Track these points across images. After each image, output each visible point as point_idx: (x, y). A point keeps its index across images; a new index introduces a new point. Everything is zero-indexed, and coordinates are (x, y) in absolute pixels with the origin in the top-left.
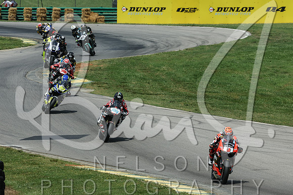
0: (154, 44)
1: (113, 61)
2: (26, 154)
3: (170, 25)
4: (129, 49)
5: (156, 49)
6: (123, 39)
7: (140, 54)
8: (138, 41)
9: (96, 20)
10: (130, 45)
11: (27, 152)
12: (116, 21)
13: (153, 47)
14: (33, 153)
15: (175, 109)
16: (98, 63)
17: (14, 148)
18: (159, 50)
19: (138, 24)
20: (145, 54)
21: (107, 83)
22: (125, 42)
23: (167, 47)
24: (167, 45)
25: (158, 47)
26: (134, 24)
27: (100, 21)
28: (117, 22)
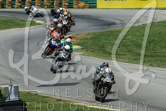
1: (95, 33)
2: (40, 96)
3: (132, 9)
4: (106, 25)
8: (112, 20)
9: (83, 7)
14: (45, 95)
15: (137, 64)
16: (85, 35)
17: (32, 92)
21: (92, 48)
22: (102, 21)
25: (125, 24)
26: (108, 9)
27: (86, 7)
28: (97, 8)
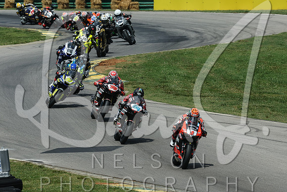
0: (198, 35)
1: (150, 56)
2: (48, 170)
3: (218, 11)
5: (202, 41)
6: (161, 29)
7: (182, 47)
8: (180, 32)
9: (129, 7)
10: (170, 37)
11: (49, 167)
12: (153, 7)
13: (197, 38)
14: (56, 169)
15: (227, 113)
16: (132, 59)
17: (34, 163)
18: (205, 42)
19: (179, 11)
20: (189, 47)
21: (144, 84)
23: (216, 38)
24: (215, 36)
25: (204, 39)
26: (174, 11)
27: (134, 8)
28: (154, 9)
